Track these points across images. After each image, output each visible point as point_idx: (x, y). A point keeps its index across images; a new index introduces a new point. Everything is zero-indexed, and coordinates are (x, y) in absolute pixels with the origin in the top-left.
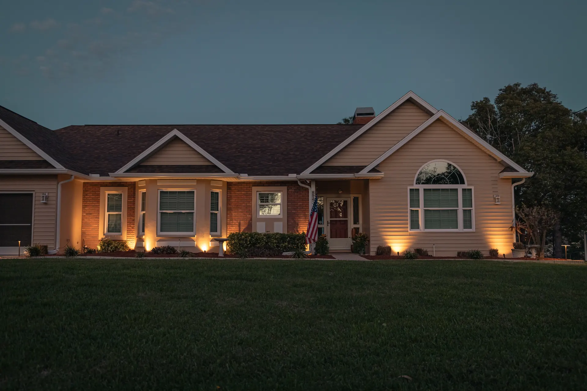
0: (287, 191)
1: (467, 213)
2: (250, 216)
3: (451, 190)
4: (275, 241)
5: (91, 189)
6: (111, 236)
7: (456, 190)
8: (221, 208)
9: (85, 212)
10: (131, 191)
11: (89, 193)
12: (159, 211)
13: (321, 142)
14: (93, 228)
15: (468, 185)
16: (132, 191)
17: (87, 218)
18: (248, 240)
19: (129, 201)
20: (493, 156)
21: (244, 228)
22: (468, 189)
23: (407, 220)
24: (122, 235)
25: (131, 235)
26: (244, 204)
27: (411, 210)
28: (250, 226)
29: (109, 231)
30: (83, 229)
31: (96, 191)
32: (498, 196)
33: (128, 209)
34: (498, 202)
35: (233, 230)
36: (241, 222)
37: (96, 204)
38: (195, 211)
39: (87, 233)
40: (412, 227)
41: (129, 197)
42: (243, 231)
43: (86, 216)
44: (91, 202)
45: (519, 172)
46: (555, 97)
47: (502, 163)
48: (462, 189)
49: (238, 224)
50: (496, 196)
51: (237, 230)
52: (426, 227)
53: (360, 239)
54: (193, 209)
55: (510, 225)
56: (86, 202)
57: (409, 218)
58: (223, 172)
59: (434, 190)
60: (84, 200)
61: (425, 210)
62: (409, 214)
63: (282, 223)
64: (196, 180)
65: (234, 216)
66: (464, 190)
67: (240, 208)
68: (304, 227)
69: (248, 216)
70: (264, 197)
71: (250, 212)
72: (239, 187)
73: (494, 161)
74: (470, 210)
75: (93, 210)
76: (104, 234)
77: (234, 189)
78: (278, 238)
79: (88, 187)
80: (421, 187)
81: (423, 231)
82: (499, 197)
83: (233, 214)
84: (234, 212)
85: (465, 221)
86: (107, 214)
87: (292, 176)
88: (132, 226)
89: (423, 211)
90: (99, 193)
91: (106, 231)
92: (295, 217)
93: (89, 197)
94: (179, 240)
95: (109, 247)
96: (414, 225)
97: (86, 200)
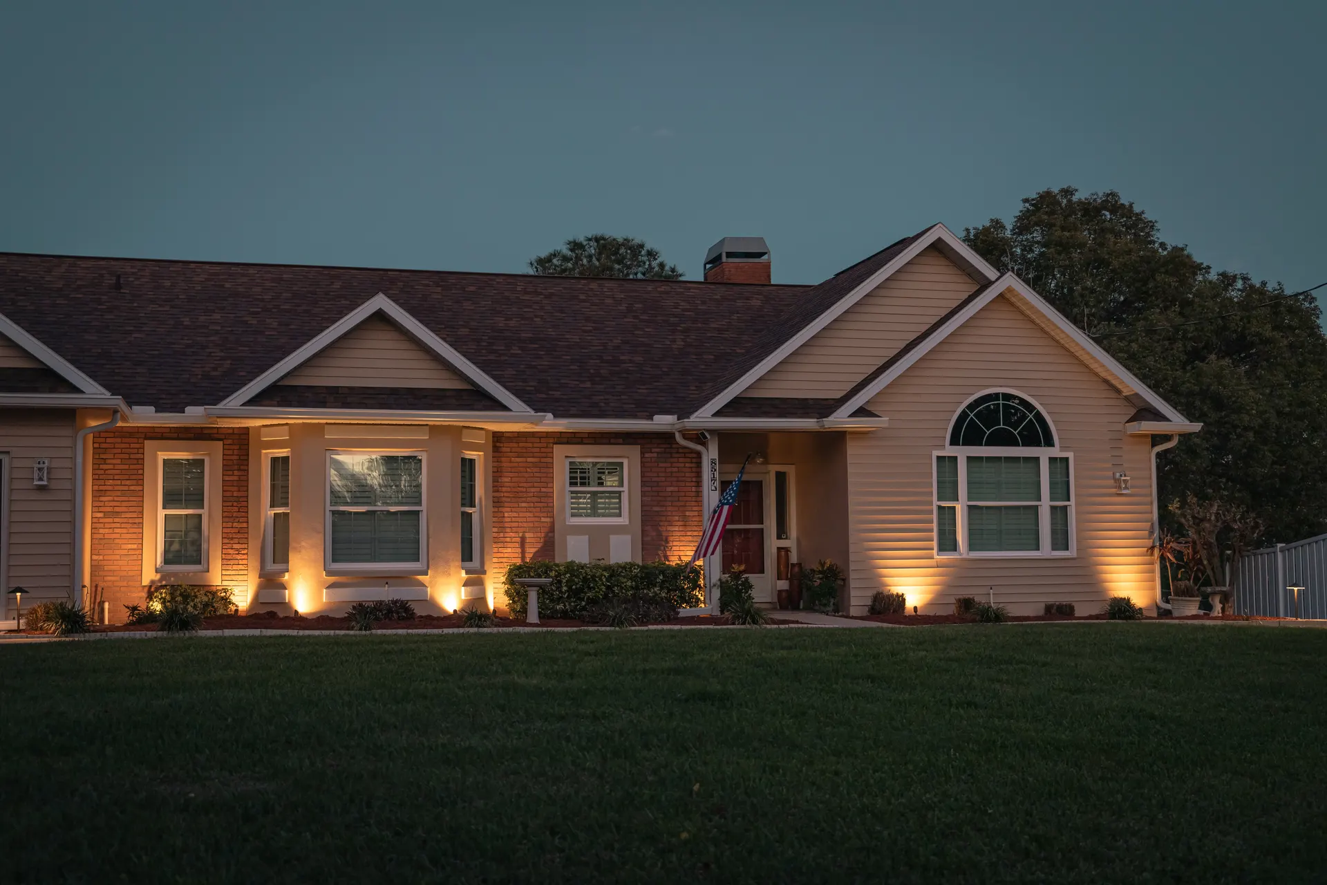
0: (641, 458)
1: (1060, 514)
2: (548, 520)
3: (1027, 459)
4: (629, 583)
5: (117, 446)
6: (175, 574)
7: (1037, 459)
8: (480, 499)
9: (101, 509)
10: (230, 452)
11: (111, 456)
12: (329, 508)
13: (678, 328)
14: (125, 552)
15: (1063, 448)
16: (236, 452)
17: (107, 526)
18: (564, 581)
19: (227, 478)
20: (1114, 382)
21: (534, 550)
22: (1061, 459)
23: (931, 530)
24: (208, 571)
25: (233, 572)
26: (533, 490)
27: (940, 508)
28: (548, 546)
29: (167, 561)
30: (95, 557)
31: (131, 450)
32: (1125, 476)
33: (223, 501)
34: (1126, 488)
35: (506, 555)
36: (527, 535)
37: (132, 488)
38: (423, 507)
39: (106, 568)
40: (942, 549)
41: (226, 468)
42: (531, 559)
43: (101, 520)
44: (119, 482)
45: (1171, 421)
46: (1152, 227)
47: (1132, 399)
48: (1049, 458)
49: (519, 540)
50: (1121, 476)
51: (517, 555)
52: (972, 547)
53: (821, 576)
54: (420, 503)
55: (1149, 543)
56: (102, 482)
57: (935, 526)
58: (505, 408)
59: (989, 459)
60: (97, 477)
61: (969, 507)
62: (935, 516)
63: (628, 538)
64: (428, 427)
65: (509, 520)
66: (1052, 460)
67: (524, 499)
68: (682, 548)
69: (543, 520)
70: (579, 471)
71: (550, 509)
72: (521, 445)
73: (1114, 395)
74: (1065, 507)
75: (124, 504)
76: (157, 571)
77: (508, 450)
78: (636, 576)
79: (109, 440)
80: (962, 453)
81: (965, 556)
82: (1128, 478)
83: (506, 515)
84: (509, 509)
85: (1054, 532)
86: (161, 513)
87: (663, 421)
88: (236, 546)
89: (966, 508)
90: (140, 456)
91: (161, 563)
92: (661, 524)
93: (111, 467)
94: (387, 583)
95: (188, 604)
96: (947, 542)
97: (101, 477)
